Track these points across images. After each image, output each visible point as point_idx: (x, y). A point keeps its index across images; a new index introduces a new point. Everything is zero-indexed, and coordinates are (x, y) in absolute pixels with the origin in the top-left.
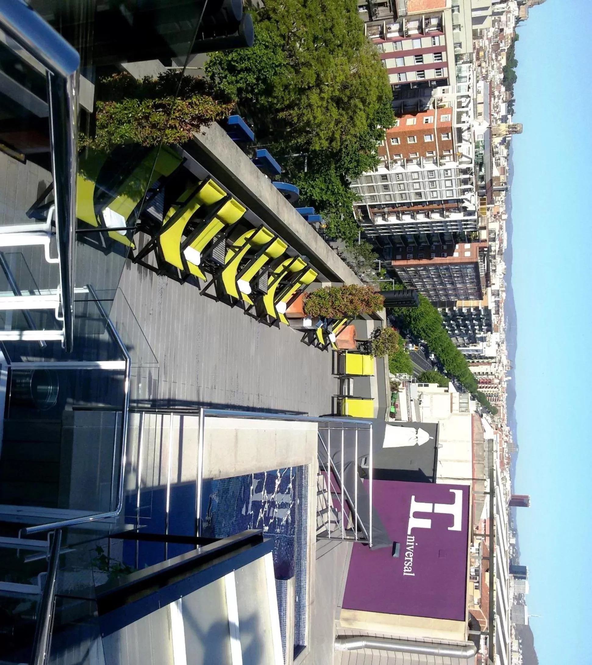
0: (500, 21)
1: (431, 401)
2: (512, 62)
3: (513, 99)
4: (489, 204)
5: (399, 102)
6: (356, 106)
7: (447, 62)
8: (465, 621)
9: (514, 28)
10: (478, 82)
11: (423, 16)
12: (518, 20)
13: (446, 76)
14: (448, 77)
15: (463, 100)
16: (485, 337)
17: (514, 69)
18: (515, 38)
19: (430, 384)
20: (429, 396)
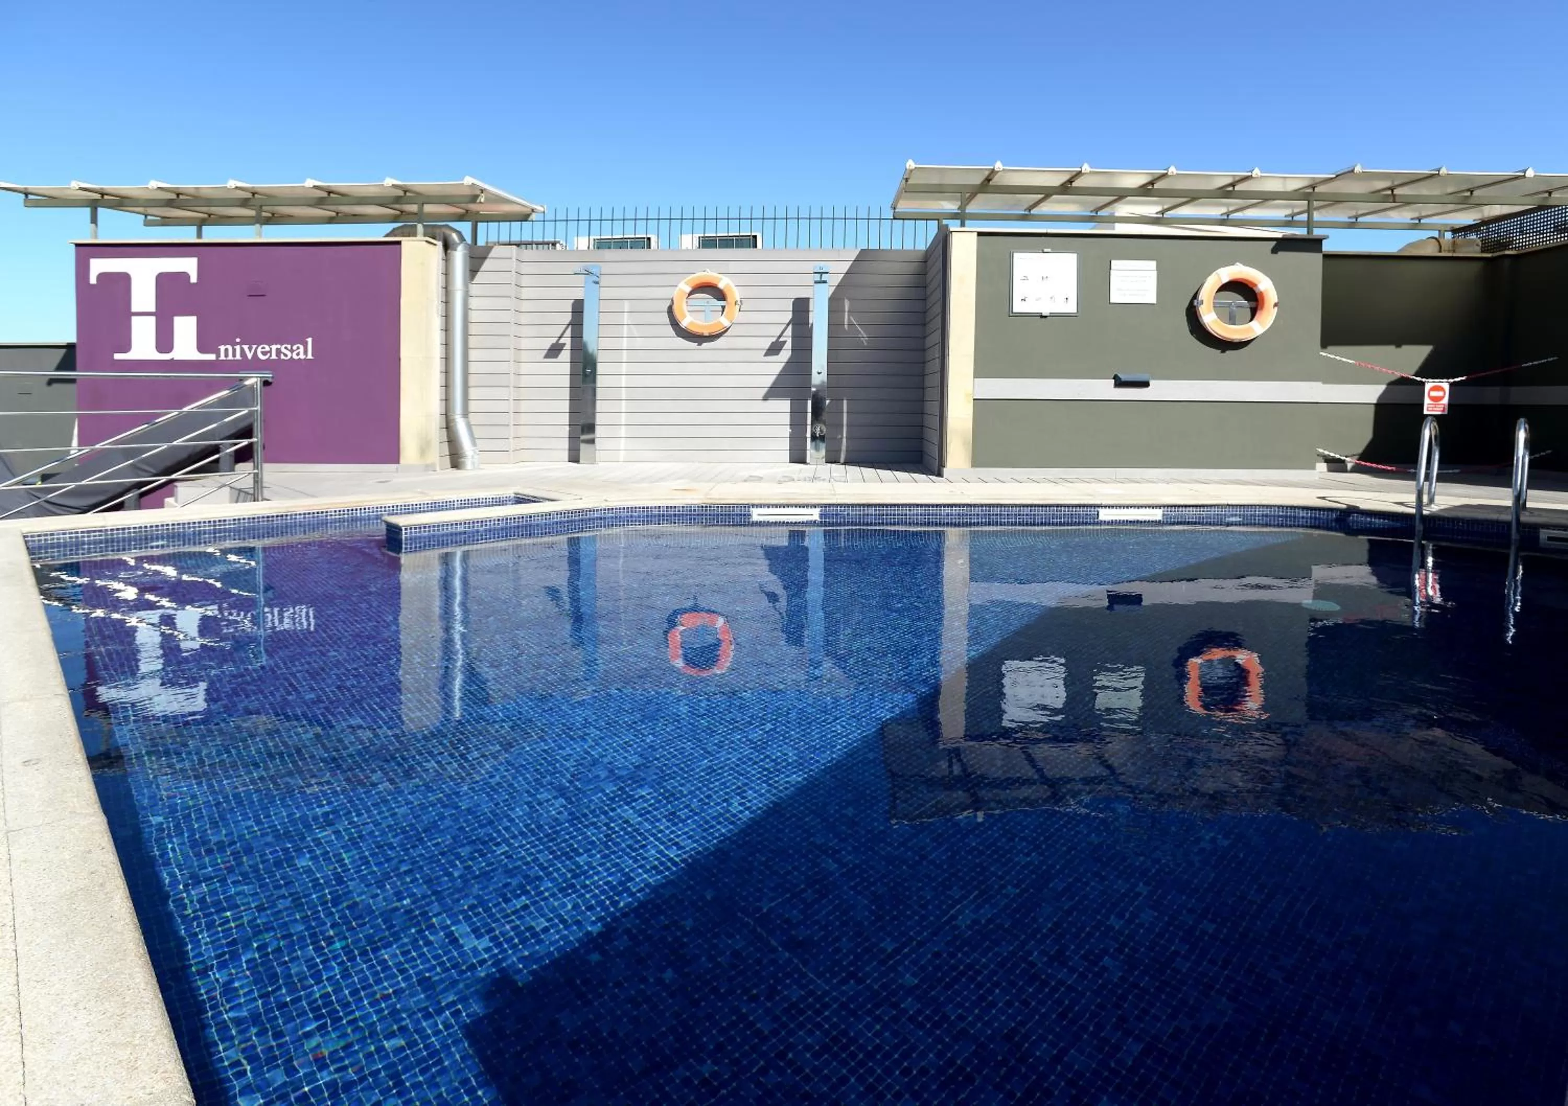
8: (399, 243)
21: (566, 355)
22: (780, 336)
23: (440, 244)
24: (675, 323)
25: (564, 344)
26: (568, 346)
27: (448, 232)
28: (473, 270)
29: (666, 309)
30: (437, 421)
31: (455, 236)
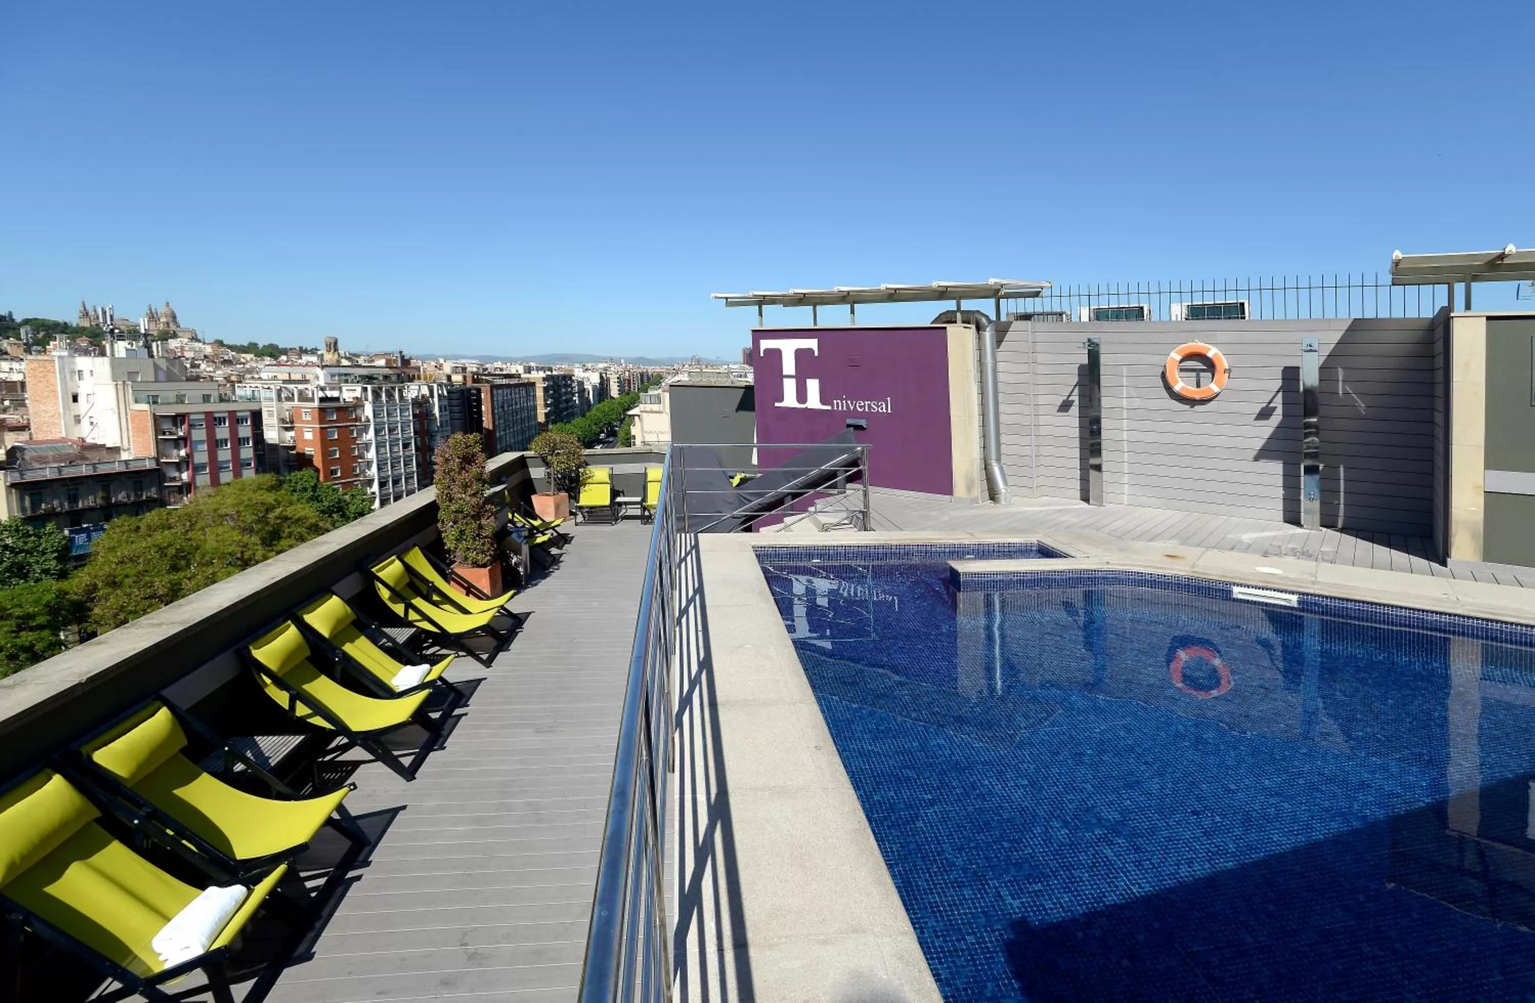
0: (193, 358)
1: (650, 432)
2: (251, 348)
3: (298, 349)
4: (420, 372)
5: (282, 468)
6: (277, 518)
7: (229, 412)
8: (945, 328)
9: (204, 343)
10: (260, 378)
11: (160, 437)
12: (195, 339)
13: (248, 413)
14: (250, 411)
15: (283, 395)
16: (578, 382)
17: (261, 346)
18: (220, 343)
19: (633, 434)
20: (645, 435)
21: (1075, 410)
22: (1270, 403)
23: (973, 327)
24: (1168, 388)
25: (1073, 401)
26: (1077, 403)
27: (979, 317)
28: (999, 342)
29: (1160, 374)
30: (978, 464)
31: (984, 320)
